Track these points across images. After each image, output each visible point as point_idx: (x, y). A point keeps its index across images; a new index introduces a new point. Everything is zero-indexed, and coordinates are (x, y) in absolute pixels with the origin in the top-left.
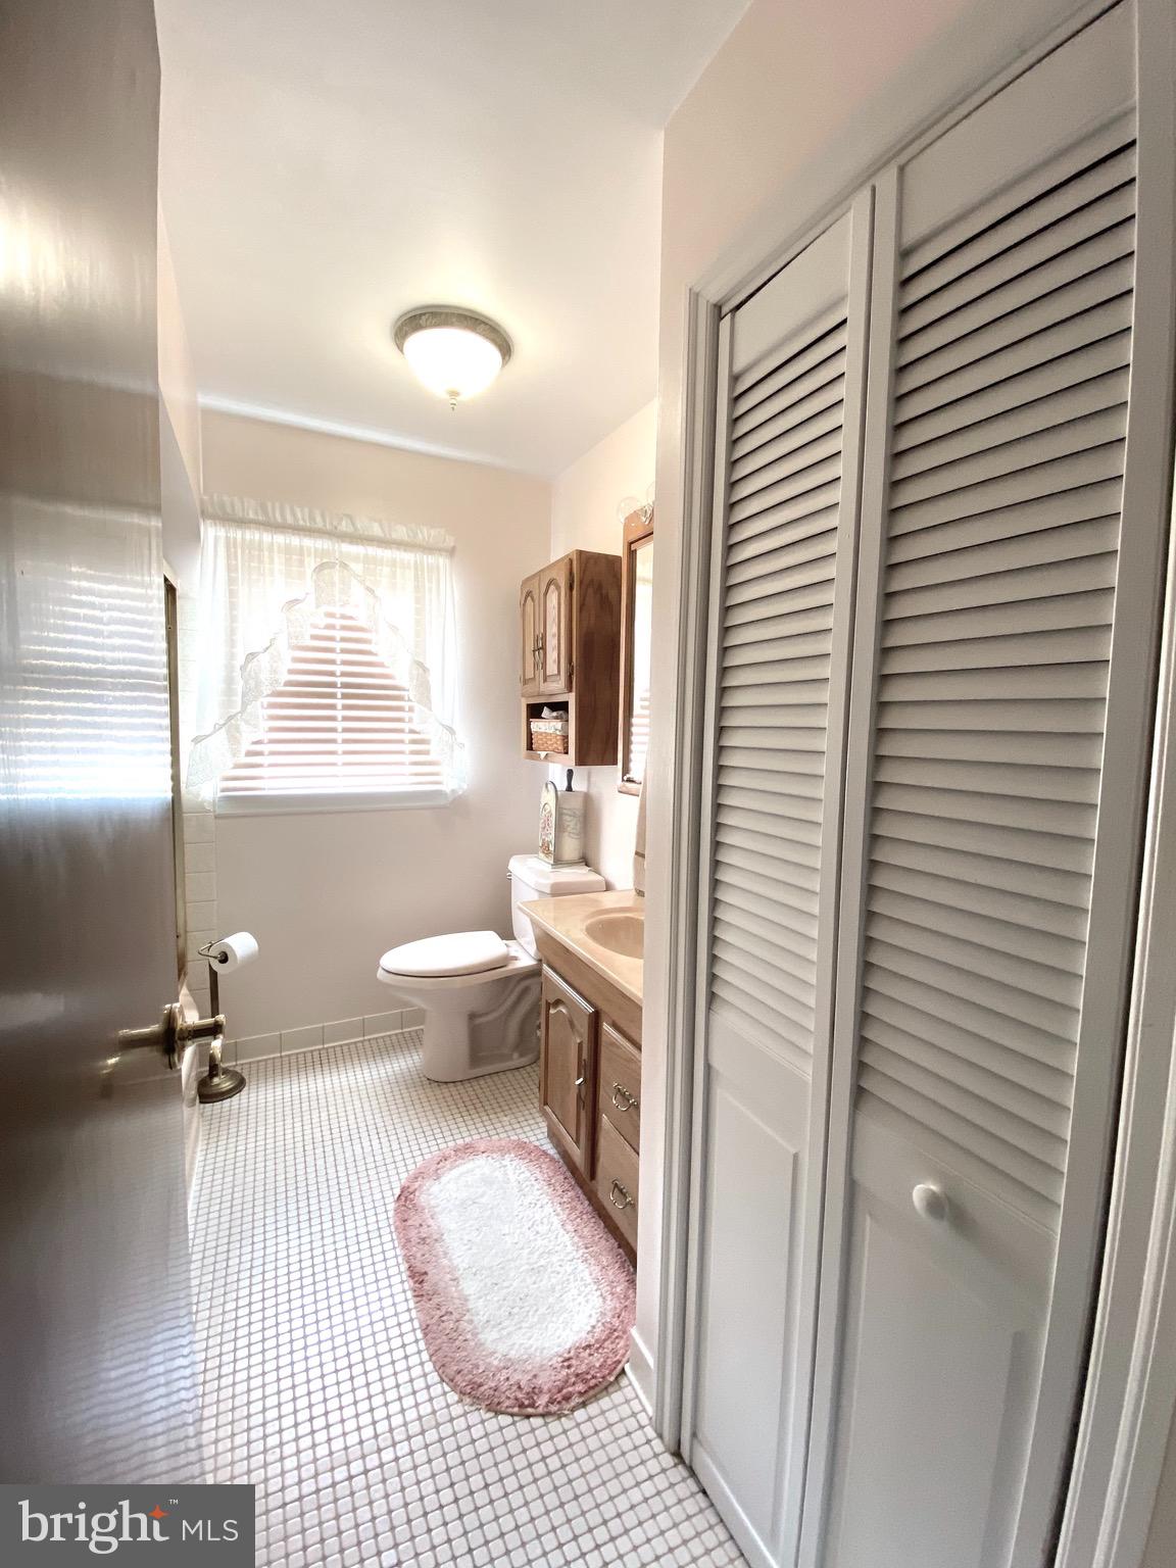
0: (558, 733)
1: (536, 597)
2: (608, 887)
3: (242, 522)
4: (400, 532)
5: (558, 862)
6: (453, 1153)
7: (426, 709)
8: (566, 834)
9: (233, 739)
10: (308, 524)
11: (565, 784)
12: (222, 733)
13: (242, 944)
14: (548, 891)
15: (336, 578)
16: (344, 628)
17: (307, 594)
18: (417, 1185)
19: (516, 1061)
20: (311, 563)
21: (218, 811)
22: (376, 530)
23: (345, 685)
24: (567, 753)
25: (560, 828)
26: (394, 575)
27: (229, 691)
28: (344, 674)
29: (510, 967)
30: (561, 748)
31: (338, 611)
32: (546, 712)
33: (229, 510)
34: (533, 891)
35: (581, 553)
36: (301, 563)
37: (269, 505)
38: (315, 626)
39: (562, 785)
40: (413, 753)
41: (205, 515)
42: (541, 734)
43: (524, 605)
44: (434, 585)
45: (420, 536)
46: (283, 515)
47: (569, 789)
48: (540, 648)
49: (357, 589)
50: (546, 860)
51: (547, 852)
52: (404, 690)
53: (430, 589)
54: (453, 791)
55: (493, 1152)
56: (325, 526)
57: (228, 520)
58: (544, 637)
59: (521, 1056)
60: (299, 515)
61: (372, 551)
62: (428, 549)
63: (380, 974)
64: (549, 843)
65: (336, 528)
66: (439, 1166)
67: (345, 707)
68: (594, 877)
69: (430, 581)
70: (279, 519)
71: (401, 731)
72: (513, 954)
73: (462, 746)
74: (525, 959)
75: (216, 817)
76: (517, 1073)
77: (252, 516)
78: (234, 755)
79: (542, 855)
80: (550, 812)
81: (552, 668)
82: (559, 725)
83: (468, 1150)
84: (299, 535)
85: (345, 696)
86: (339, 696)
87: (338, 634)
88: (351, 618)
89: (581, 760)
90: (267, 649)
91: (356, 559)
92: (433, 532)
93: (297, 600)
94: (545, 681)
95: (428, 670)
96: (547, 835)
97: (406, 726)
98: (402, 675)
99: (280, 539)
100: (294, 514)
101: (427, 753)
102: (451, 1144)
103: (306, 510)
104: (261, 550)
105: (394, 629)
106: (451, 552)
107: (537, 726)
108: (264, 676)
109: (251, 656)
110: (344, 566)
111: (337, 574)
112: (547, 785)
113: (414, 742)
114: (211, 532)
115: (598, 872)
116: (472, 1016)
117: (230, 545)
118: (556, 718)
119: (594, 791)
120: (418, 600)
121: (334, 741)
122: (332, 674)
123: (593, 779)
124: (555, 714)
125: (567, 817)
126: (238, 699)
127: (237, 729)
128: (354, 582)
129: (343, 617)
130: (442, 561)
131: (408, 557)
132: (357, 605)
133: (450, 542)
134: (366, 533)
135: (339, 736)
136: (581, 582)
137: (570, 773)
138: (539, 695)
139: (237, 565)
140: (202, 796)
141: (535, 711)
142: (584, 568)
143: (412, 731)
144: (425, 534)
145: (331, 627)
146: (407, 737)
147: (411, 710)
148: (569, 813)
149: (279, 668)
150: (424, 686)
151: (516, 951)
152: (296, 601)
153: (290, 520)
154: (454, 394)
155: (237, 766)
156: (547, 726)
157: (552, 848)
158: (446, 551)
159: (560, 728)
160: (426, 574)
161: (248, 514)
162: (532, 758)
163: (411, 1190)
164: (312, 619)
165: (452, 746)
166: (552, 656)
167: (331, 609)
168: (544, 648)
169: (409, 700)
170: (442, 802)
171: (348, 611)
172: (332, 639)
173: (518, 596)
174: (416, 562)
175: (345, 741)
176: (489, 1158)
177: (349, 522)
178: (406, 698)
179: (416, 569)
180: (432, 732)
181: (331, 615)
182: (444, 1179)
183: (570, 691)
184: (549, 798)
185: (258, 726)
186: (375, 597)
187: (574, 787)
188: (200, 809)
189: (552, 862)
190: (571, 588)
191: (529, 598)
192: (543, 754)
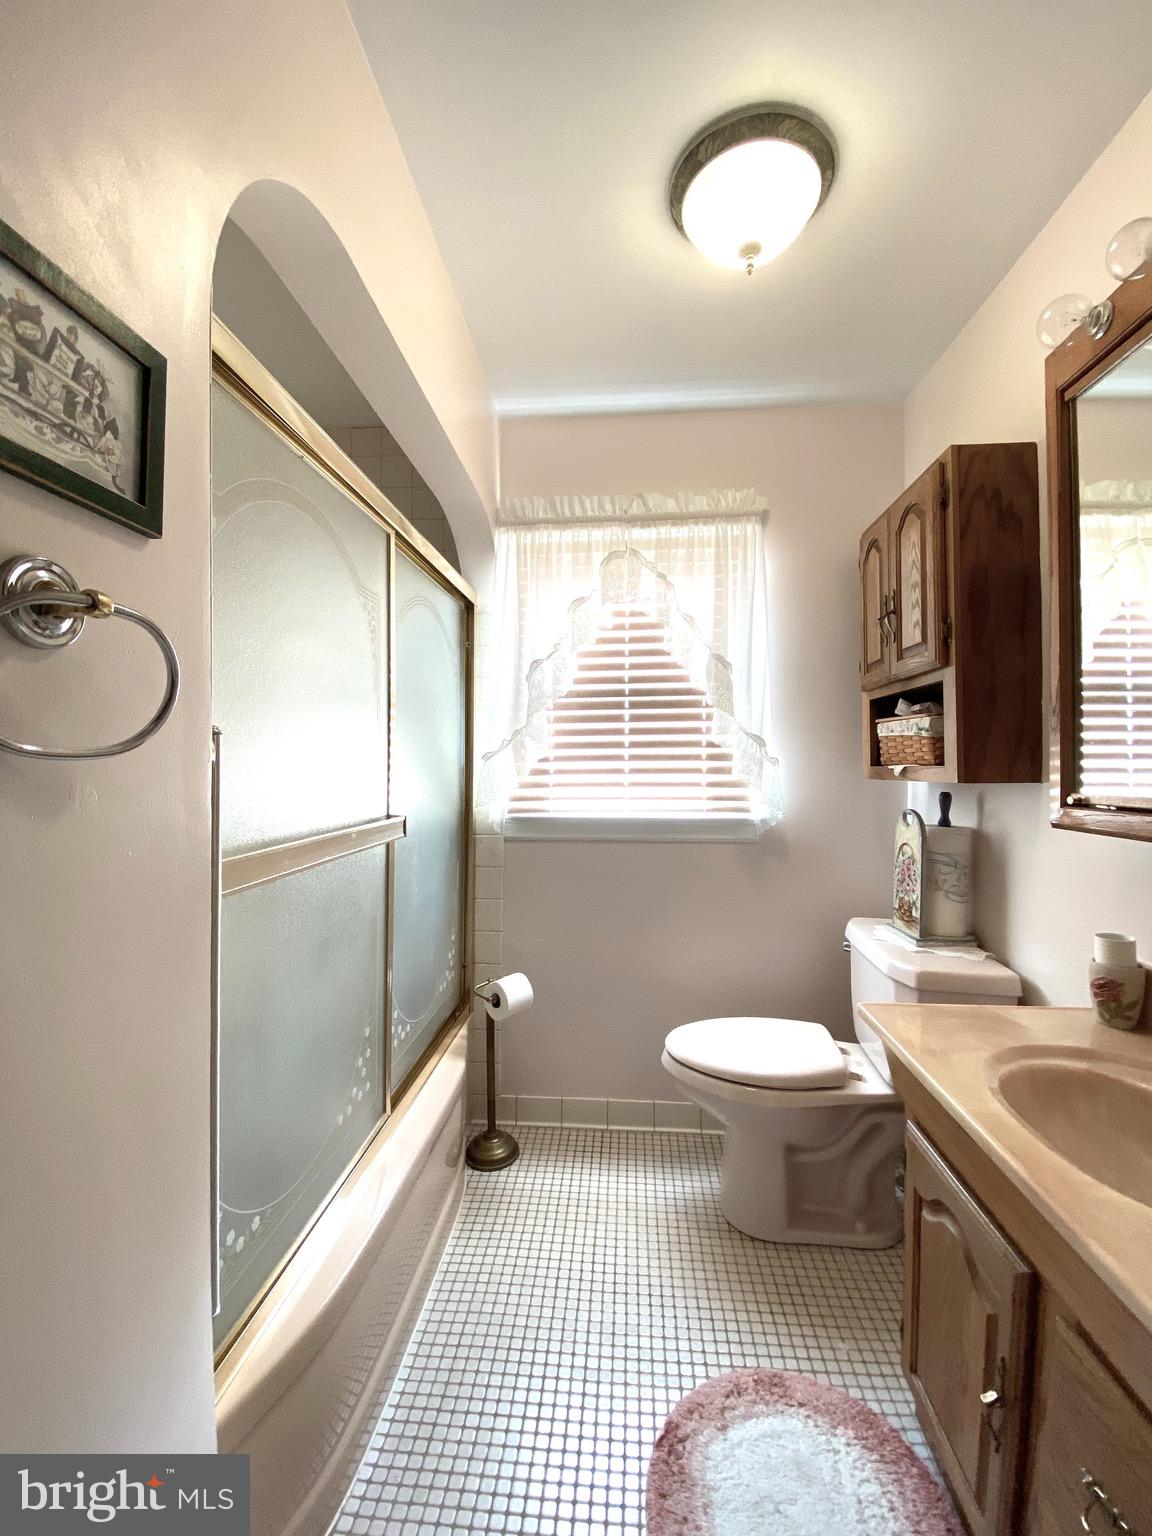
0: (924, 734)
1: (883, 544)
2: (1027, 996)
3: (531, 524)
4: (700, 503)
5: (928, 936)
6: (752, 1384)
7: (726, 715)
8: (941, 894)
9: (519, 756)
10: (597, 513)
11: (937, 816)
12: (509, 751)
13: (516, 988)
14: (912, 983)
15: (625, 570)
16: (633, 627)
17: (593, 590)
18: (692, 1425)
19: (861, 1238)
20: (598, 556)
21: (508, 834)
22: (671, 506)
23: (634, 693)
24: (941, 763)
25: (929, 882)
26: (690, 558)
27: (517, 706)
28: (633, 680)
29: (848, 1092)
30: (929, 757)
31: (628, 609)
32: (901, 706)
33: (520, 513)
34: (885, 978)
35: (959, 450)
36: (589, 558)
37: (557, 499)
38: (604, 629)
39: (933, 817)
40: (712, 771)
41: (499, 523)
42: (894, 739)
43: (865, 563)
44: (739, 562)
45: (723, 503)
46: (571, 507)
47: (945, 822)
48: (892, 610)
49: (648, 580)
50: (908, 931)
51: (909, 920)
52: (703, 694)
53: (735, 567)
54: (764, 821)
55: (816, 1410)
56: (614, 512)
57: (519, 524)
58: (897, 596)
59: (869, 1230)
60: (588, 506)
61: (666, 531)
62: (732, 517)
63: (665, 1057)
64: (911, 905)
65: (626, 512)
66: (728, 1402)
67: (634, 718)
68: (996, 971)
69: (735, 557)
70: (568, 514)
71: (697, 744)
72: (854, 1069)
73: (775, 761)
74: (875, 1084)
75: (505, 840)
76: (861, 1258)
77: (541, 515)
78: (518, 773)
79: (899, 923)
80: (912, 857)
81: (911, 634)
82: (925, 721)
83: (772, 1388)
84: (587, 527)
85: (633, 705)
86: (627, 705)
87: (627, 634)
88: (642, 614)
89: (970, 772)
90: (551, 654)
91: (647, 545)
92: (738, 495)
93: (582, 598)
94: (900, 657)
95: (730, 664)
96: (907, 892)
97: (703, 738)
98: (697, 675)
99: (568, 536)
100: (582, 505)
101: (728, 771)
102: (751, 1362)
103: (595, 498)
104: (549, 551)
105: (689, 619)
106: (764, 517)
107: (886, 728)
108: (548, 688)
109: (536, 664)
110: (635, 553)
111: (625, 565)
112: (905, 816)
113: (711, 757)
114: (505, 541)
115: (1006, 964)
116: (791, 1150)
117: (521, 551)
118: (920, 712)
119: (991, 827)
120: (719, 583)
121: (620, 758)
122: (620, 680)
123: (988, 807)
124: (917, 707)
125: (944, 869)
126: (524, 714)
127: (522, 743)
128: (645, 571)
129: (633, 614)
130: (752, 529)
131: (708, 531)
132: (647, 597)
133: (762, 503)
134: (659, 511)
135: (626, 752)
136: (961, 494)
137: (946, 800)
138: (891, 683)
139: (526, 572)
140: (491, 817)
141: (883, 708)
142: (963, 474)
143: (711, 745)
144: (731, 499)
145: (621, 627)
146: (704, 752)
147: (709, 717)
148: (946, 859)
149: (565, 675)
150: (724, 686)
151: (860, 1064)
152: (580, 600)
153: (578, 512)
154: (751, 250)
155: (524, 786)
156: (906, 726)
157: (916, 914)
158: (756, 514)
159: (927, 726)
160: (730, 548)
161: (538, 514)
162: (880, 777)
163: (680, 1433)
164: (599, 618)
165: (762, 763)
166: (911, 616)
167: (619, 608)
168: (897, 612)
169: (707, 706)
170: (748, 835)
171: (637, 608)
172: (621, 641)
173: (855, 551)
174: (717, 538)
175: (633, 758)
176: (811, 1422)
177: (641, 502)
178: (704, 704)
179: (718, 545)
180: (733, 743)
181: (620, 614)
182: (734, 1434)
183: (946, 663)
184: (909, 837)
185: (543, 740)
186: (668, 584)
187: (955, 818)
188: (490, 832)
189: (917, 935)
190: (944, 504)
191: (873, 549)
192: (898, 769)
